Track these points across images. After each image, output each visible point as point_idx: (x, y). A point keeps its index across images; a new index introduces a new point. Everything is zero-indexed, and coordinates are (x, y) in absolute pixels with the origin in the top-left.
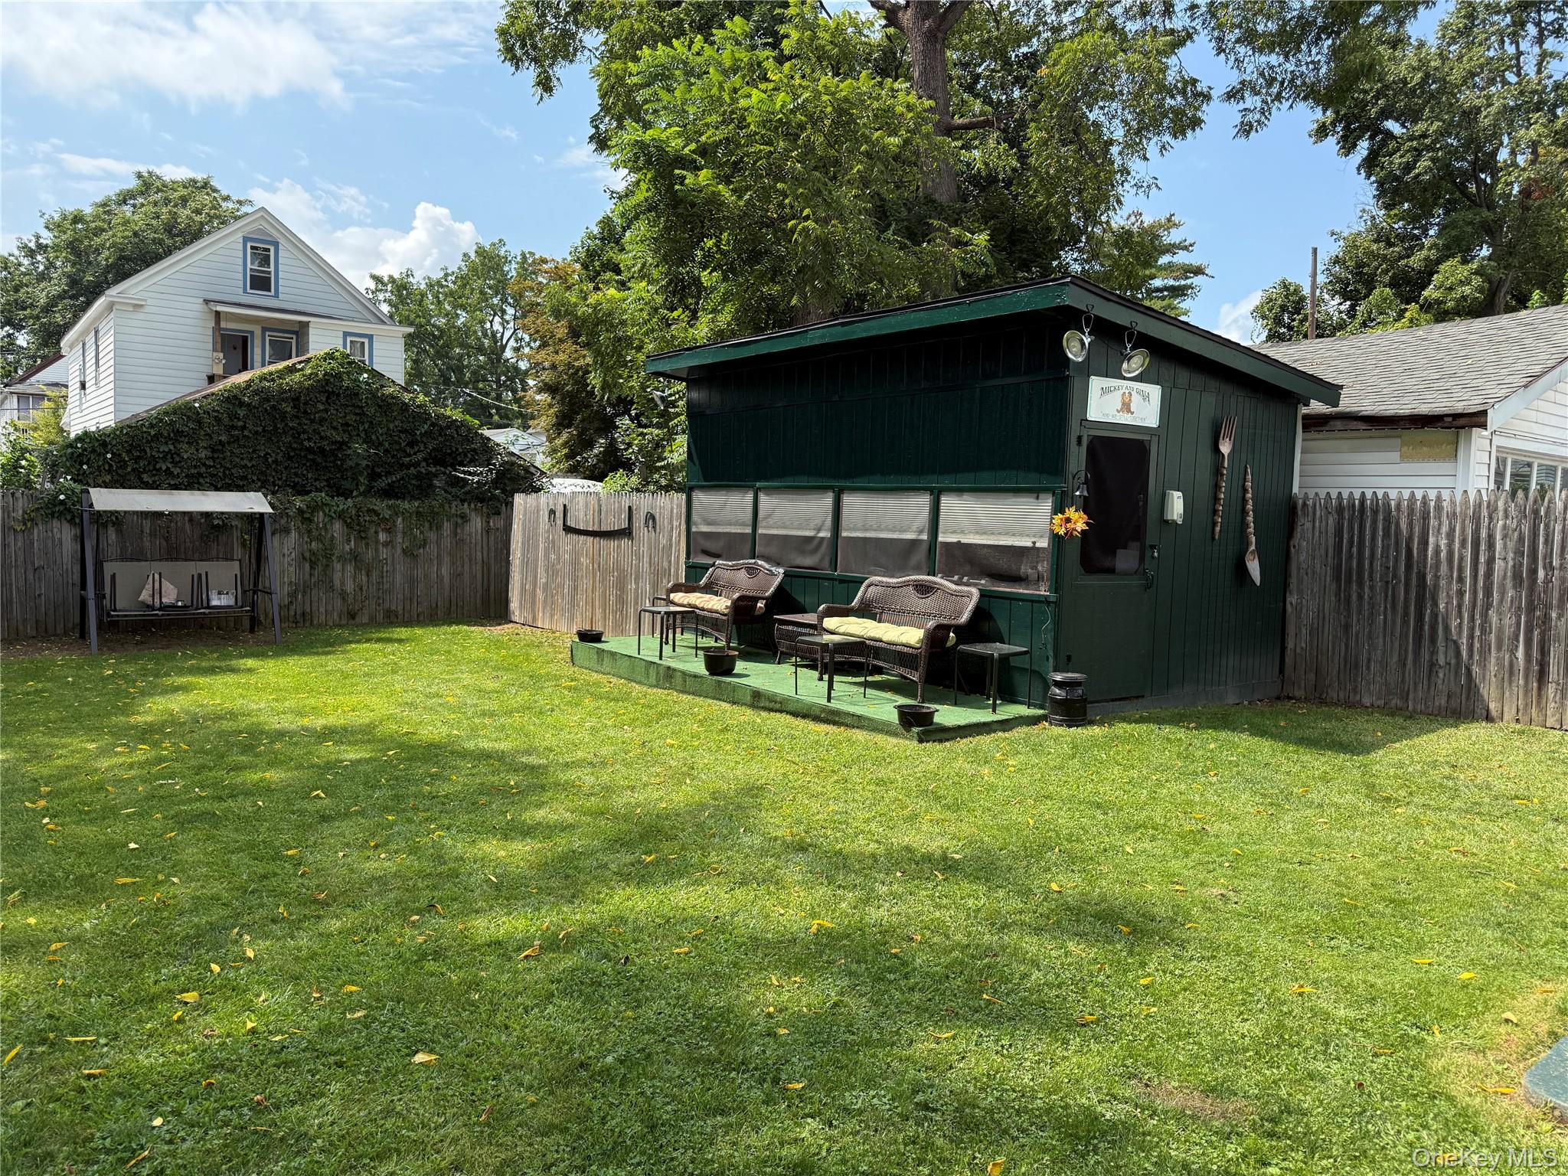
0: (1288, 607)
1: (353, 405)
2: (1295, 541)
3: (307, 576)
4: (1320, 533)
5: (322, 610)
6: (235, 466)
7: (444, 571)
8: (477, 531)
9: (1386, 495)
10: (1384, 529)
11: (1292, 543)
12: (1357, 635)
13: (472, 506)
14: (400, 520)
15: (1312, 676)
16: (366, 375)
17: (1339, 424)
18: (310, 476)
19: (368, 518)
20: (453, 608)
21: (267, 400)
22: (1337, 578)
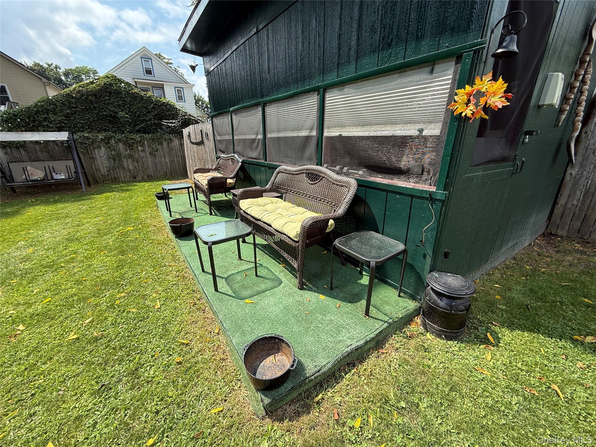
1: (120, 97)
3: (113, 164)
5: (122, 176)
6: (78, 123)
7: (167, 160)
8: (177, 145)
13: (174, 135)
14: (146, 142)
16: (123, 84)
18: (110, 126)
19: (131, 141)
20: (173, 173)
21: (83, 95)
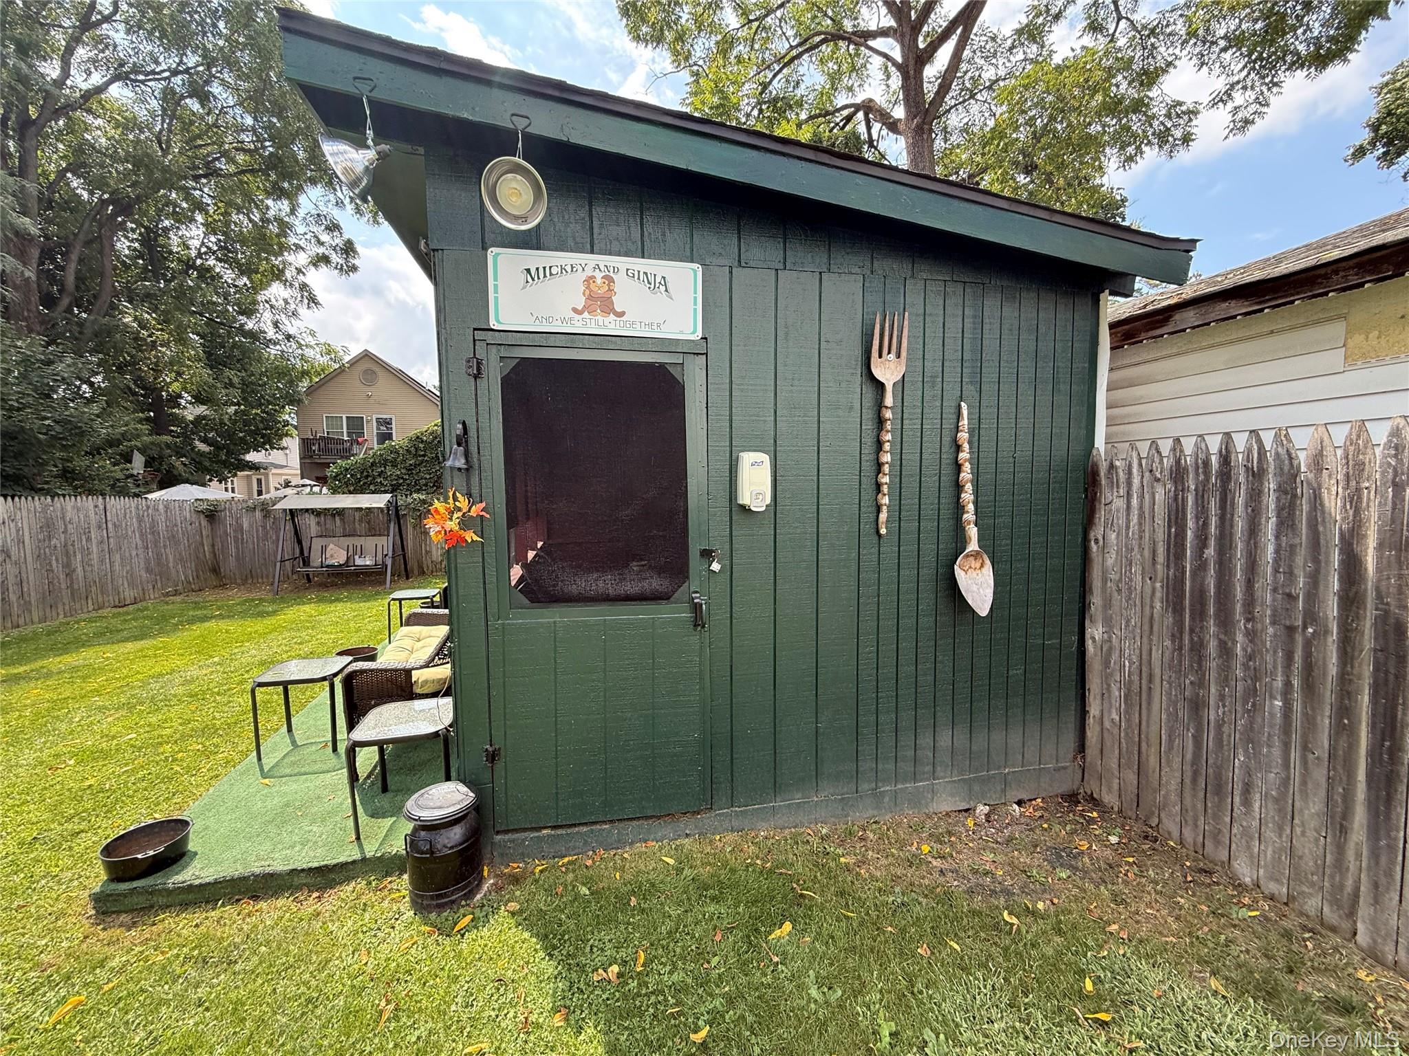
0: (1089, 643)
2: (1097, 532)
4: (1141, 515)
9: (1282, 436)
10: (1279, 510)
11: (1092, 535)
12: (1219, 726)
15: (1131, 777)
17: (1190, 317)
22: (1175, 600)
